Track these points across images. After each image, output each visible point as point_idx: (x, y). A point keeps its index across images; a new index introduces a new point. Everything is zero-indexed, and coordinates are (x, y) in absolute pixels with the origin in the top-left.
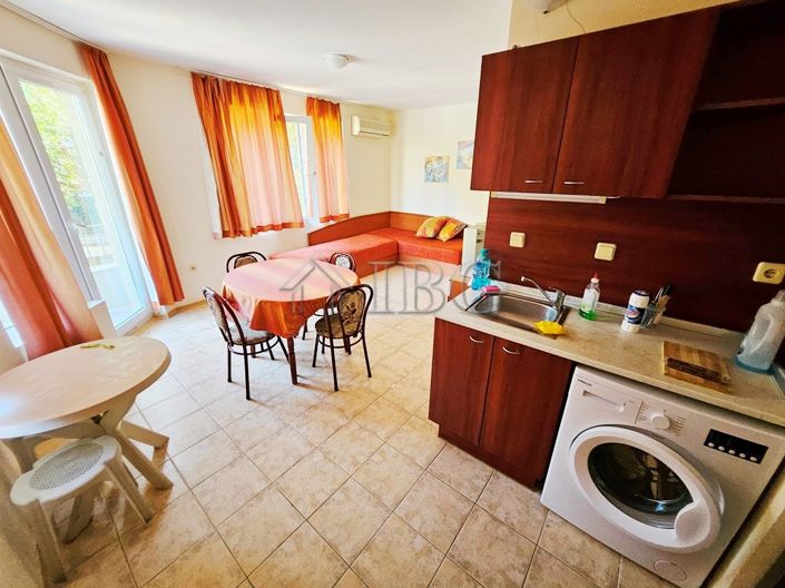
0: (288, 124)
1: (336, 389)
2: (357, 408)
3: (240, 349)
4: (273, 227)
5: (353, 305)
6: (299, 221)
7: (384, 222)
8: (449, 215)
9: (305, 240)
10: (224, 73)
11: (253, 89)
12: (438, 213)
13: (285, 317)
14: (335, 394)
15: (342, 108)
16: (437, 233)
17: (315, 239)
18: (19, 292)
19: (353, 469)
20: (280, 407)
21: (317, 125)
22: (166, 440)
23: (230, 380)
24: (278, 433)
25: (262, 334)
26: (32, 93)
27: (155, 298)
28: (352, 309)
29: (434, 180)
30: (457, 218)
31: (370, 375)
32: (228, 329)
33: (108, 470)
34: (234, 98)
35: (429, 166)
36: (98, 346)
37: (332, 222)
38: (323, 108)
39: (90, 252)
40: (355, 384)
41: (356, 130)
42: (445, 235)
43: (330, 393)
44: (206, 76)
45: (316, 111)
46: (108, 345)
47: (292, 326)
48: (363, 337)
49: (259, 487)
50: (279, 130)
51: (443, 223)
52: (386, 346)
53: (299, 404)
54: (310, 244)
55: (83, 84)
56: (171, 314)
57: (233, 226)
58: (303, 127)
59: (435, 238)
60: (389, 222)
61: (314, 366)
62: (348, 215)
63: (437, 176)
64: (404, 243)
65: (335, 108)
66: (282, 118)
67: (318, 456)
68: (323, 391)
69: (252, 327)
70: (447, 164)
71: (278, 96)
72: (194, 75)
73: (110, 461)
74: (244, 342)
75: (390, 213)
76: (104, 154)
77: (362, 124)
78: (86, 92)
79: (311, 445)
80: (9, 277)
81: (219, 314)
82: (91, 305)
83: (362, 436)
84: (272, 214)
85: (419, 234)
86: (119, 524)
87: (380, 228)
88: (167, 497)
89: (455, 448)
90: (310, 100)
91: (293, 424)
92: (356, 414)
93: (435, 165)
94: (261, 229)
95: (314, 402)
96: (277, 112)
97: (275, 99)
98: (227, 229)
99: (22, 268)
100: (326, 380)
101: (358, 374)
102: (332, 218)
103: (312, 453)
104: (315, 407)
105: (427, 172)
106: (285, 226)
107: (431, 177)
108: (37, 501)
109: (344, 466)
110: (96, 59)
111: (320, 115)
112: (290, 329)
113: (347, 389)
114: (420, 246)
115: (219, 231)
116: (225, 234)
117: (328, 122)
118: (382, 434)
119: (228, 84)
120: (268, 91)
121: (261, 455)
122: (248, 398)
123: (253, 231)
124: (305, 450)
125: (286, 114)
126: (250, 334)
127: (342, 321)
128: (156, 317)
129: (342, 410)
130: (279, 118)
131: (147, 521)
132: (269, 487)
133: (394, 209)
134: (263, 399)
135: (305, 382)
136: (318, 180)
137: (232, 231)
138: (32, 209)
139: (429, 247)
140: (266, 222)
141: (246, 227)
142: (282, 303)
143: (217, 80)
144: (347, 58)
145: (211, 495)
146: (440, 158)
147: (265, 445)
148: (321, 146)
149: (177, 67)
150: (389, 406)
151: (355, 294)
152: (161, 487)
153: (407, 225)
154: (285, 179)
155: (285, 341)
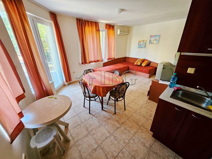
0: (100, 32)
1: (115, 113)
2: (122, 121)
3: (88, 99)
4: (94, 61)
5: (123, 88)
6: (101, 60)
7: (124, 60)
8: (145, 58)
9: (102, 65)
10: (84, 18)
11: (92, 22)
12: (142, 57)
13: (102, 91)
14: (115, 115)
15: (115, 27)
16: (141, 64)
17: (105, 65)
18: (34, 80)
19: (124, 145)
20: (99, 117)
21: (108, 32)
22: (68, 124)
23: (84, 107)
24: (99, 127)
25: (95, 95)
26: (39, 25)
27: (65, 80)
28: (123, 90)
29: (141, 48)
30: (148, 59)
31: (125, 110)
32: (85, 93)
33: (55, 139)
34: (87, 25)
35: (140, 43)
36: (52, 97)
37: (110, 60)
38: (110, 27)
39: (50, 66)
40: (121, 112)
41: (119, 33)
42: (143, 65)
43: (113, 114)
44: (80, 19)
45: (108, 28)
46: (55, 97)
47: (104, 94)
48: (124, 98)
49: (95, 146)
50: (98, 34)
51: (143, 61)
52: (129, 100)
53: (104, 117)
54: (104, 66)
55: (50, 23)
56: (68, 85)
57: (84, 61)
58: (104, 32)
59: (141, 65)
60: (126, 60)
61: (107, 104)
62: (114, 58)
63: (142, 46)
64: (130, 66)
65: (113, 27)
66: (99, 30)
67: (112, 138)
68: (111, 113)
69: (92, 93)
70: (146, 43)
71: (98, 24)
72: (77, 19)
73: (55, 135)
74: (90, 97)
75: (126, 57)
76: (54, 42)
77: (120, 31)
78: (51, 25)
79: (110, 133)
80: (32, 76)
81: (83, 89)
82: (50, 82)
83: (125, 132)
84: (94, 58)
85: (135, 64)
86: (56, 152)
87: (123, 62)
88: (69, 144)
89: (159, 142)
90: (107, 25)
91: (103, 124)
92: (122, 123)
93: (142, 43)
94: (91, 62)
95: (109, 117)
96: (98, 29)
97: (97, 25)
98: (83, 62)
99: (35, 73)
100: (112, 110)
101: (121, 109)
102: (110, 59)
103: (110, 136)
104: (109, 119)
105: (139, 45)
106: (98, 61)
107: (140, 46)
108: (36, 147)
109: (121, 143)
110: (54, 16)
111: (109, 29)
112: (103, 95)
113: (118, 114)
114: (136, 68)
115: (81, 62)
116: (82, 63)
117: (111, 31)
118: (132, 132)
119: (85, 21)
120: (96, 23)
121: (95, 134)
122: (90, 113)
123: (90, 63)
124: (108, 135)
125: (100, 29)
126: (91, 95)
127: (119, 93)
128: (64, 85)
129: (118, 121)
130: (98, 30)
131: (64, 152)
132: (98, 147)
133: (127, 56)
134: (94, 114)
135: (105, 109)
136: (107, 48)
137: (84, 62)
138: (38, 57)
139: (139, 68)
140: (93, 60)
141: (88, 61)
142: (102, 87)
143: (83, 20)
144: (123, 10)
145: (81, 146)
146: (143, 41)
147: (96, 130)
148: (109, 38)
149: (73, 17)
150: (133, 122)
151: (124, 85)
152: (67, 141)
153: (131, 61)
154: (98, 48)
155: (101, 98)
